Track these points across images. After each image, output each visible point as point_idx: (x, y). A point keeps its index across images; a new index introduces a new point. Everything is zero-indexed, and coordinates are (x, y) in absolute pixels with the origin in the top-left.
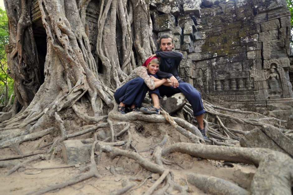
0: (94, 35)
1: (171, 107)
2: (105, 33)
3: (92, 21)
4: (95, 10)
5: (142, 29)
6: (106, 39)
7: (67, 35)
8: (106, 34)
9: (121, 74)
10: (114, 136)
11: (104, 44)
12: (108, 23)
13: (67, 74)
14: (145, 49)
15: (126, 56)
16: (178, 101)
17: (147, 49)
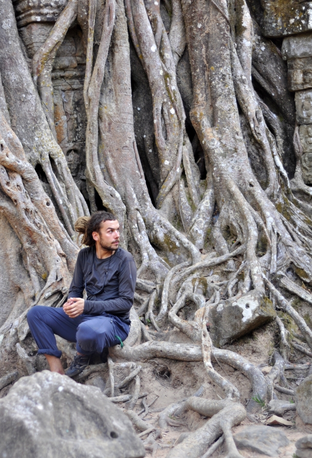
0: (78, 124)
1: (232, 326)
2: (105, 117)
3: (69, 87)
4: (75, 56)
5: (212, 68)
6: (107, 134)
7: (19, 174)
8: (107, 119)
9: (154, 222)
10: (115, 387)
11: (105, 148)
12: (110, 87)
13: (28, 258)
14: (221, 132)
15: (167, 163)
16: (244, 313)
17: (227, 131)
